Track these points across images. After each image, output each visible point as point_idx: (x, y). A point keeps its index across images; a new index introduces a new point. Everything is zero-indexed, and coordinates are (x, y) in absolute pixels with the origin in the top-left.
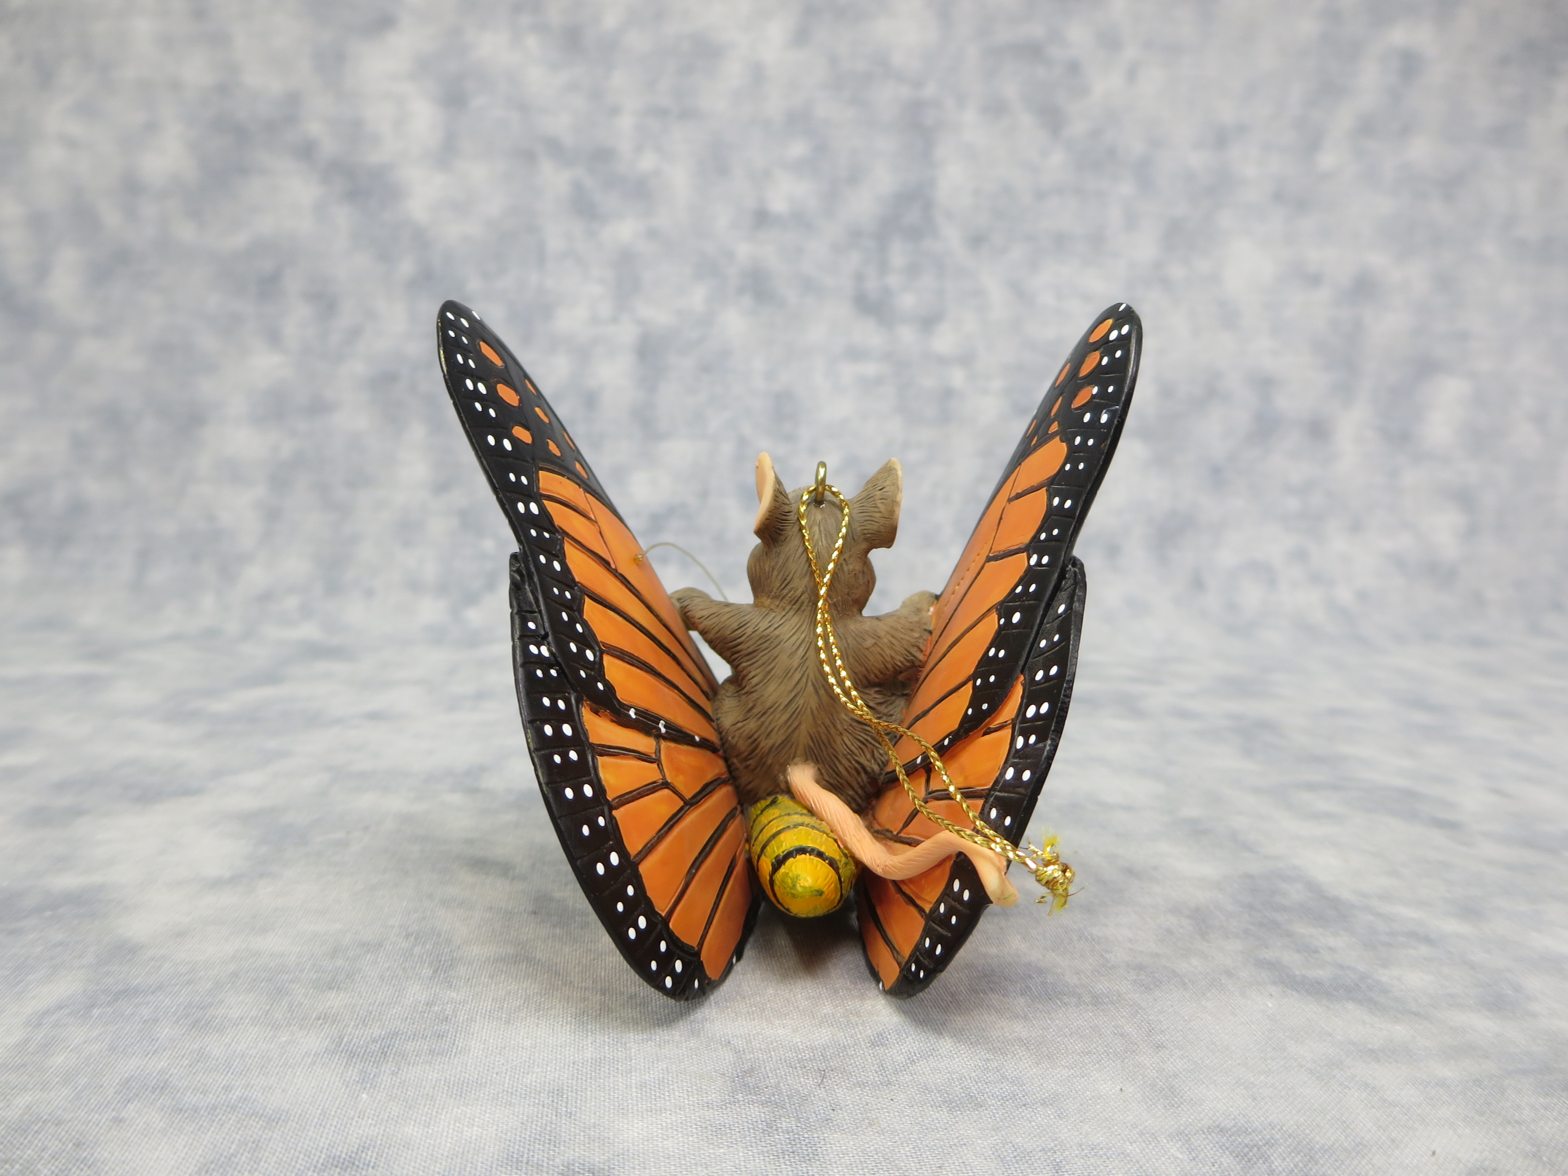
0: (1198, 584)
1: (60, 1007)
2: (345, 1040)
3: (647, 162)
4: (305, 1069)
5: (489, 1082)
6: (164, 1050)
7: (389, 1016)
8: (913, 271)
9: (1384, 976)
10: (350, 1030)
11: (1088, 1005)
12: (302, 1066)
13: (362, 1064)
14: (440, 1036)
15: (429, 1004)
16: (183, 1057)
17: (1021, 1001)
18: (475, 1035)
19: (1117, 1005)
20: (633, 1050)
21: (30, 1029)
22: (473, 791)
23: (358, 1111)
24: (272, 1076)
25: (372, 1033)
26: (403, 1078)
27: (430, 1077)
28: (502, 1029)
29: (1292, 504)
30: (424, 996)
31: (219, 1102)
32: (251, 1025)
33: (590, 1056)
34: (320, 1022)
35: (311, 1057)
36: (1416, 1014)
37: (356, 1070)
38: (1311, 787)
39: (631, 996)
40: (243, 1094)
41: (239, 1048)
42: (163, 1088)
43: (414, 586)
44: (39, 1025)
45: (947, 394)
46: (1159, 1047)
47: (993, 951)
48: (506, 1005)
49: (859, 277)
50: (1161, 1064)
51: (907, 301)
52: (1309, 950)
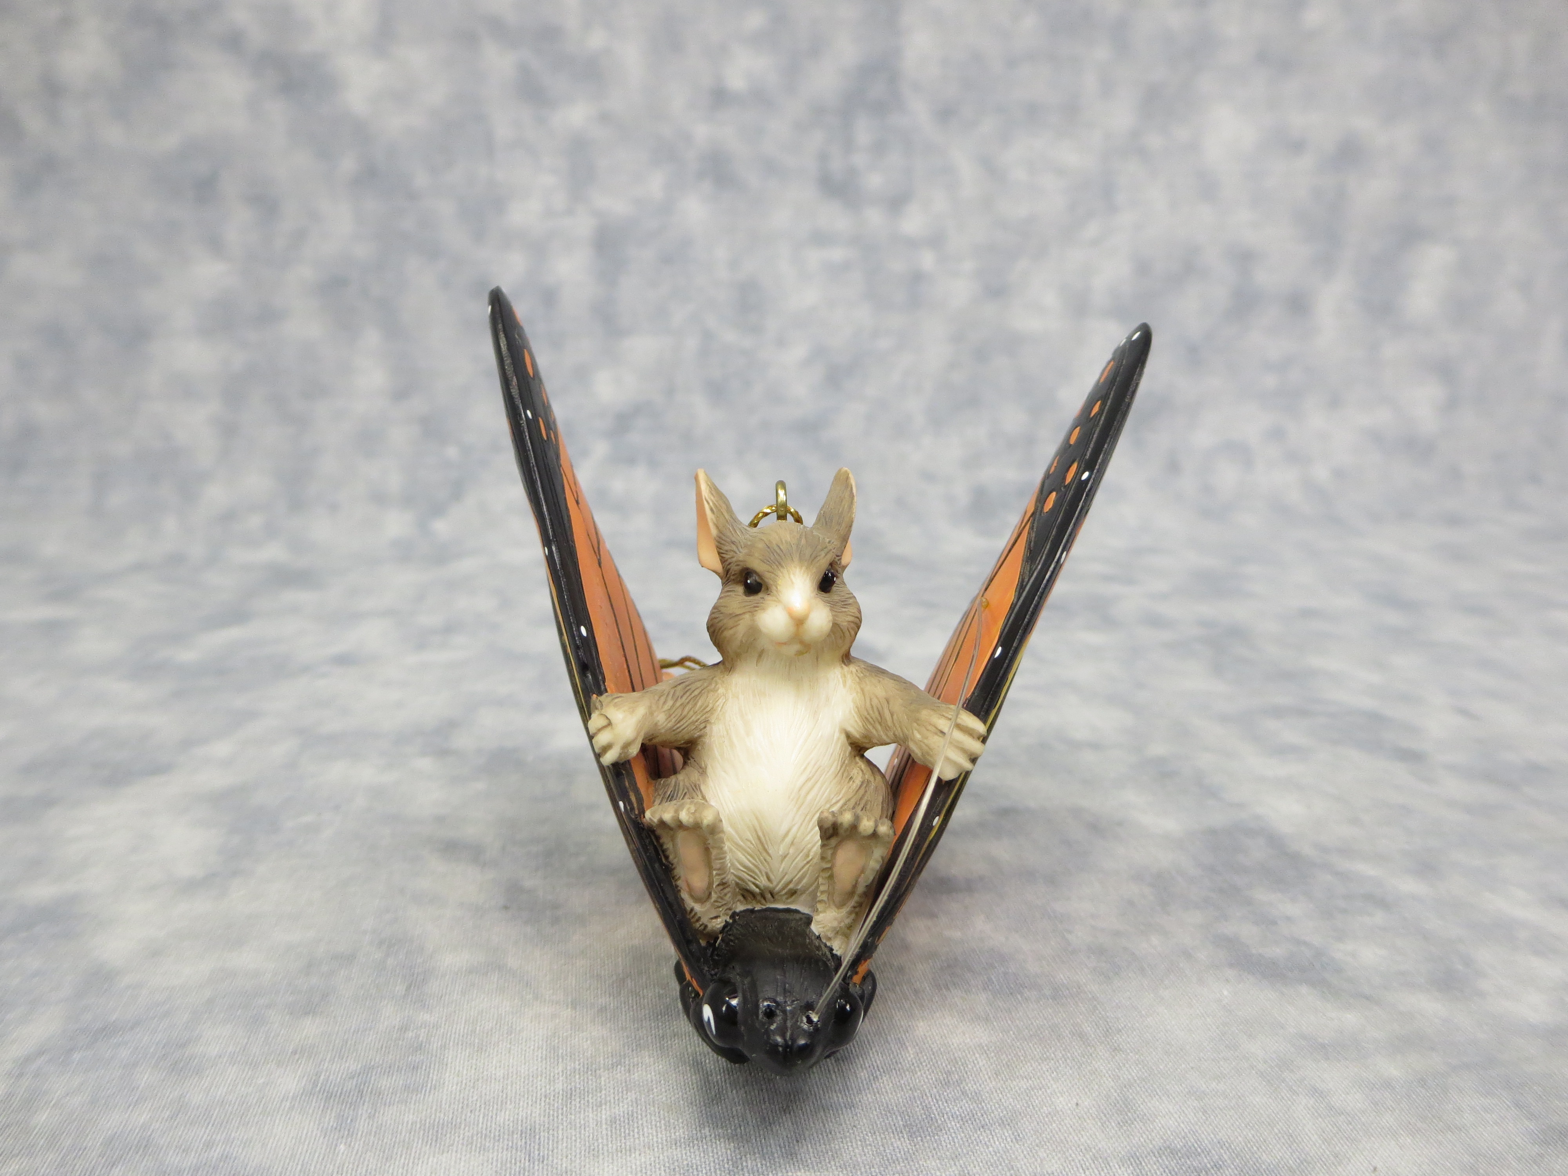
0: (1173, 466)
1: (40, 1053)
2: (322, 1078)
3: (596, 40)
4: (284, 1116)
5: (463, 1122)
6: (146, 1100)
7: (365, 1045)
8: (879, 148)
9: (1340, 951)
10: (326, 1065)
11: (1048, 999)
12: (280, 1112)
13: (340, 1106)
14: (415, 1068)
15: (404, 1028)
16: (164, 1108)
17: (983, 997)
18: (449, 1065)
19: (1077, 999)
20: (603, 1079)
21: (13, 1080)
22: (443, 753)
23: (337, 1165)
24: (252, 1126)
25: (349, 1068)
26: (380, 1122)
27: (406, 1120)
28: (475, 1058)
29: (1270, 381)
30: (398, 1020)
31: (201, 1162)
32: (230, 1064)
33: (561, 1088)
34: (297, 1056)
35: (289, 1101)
36: (1368, 998)
37: (333, 1115)
38: (1278, 712)
39: (601, 1009)
40: (224, 1150)
41: (219, 1093)
42: (146, 1146)
43: (379, 498)
44: (21, 1075)
45: (917, 278)
46: (1116, 1049)
47: (957, 934)
48: (478, 1028)
49: (823, 157)
50: (1117, 1070)
51: (874, 181)
52: (1267, 922)
